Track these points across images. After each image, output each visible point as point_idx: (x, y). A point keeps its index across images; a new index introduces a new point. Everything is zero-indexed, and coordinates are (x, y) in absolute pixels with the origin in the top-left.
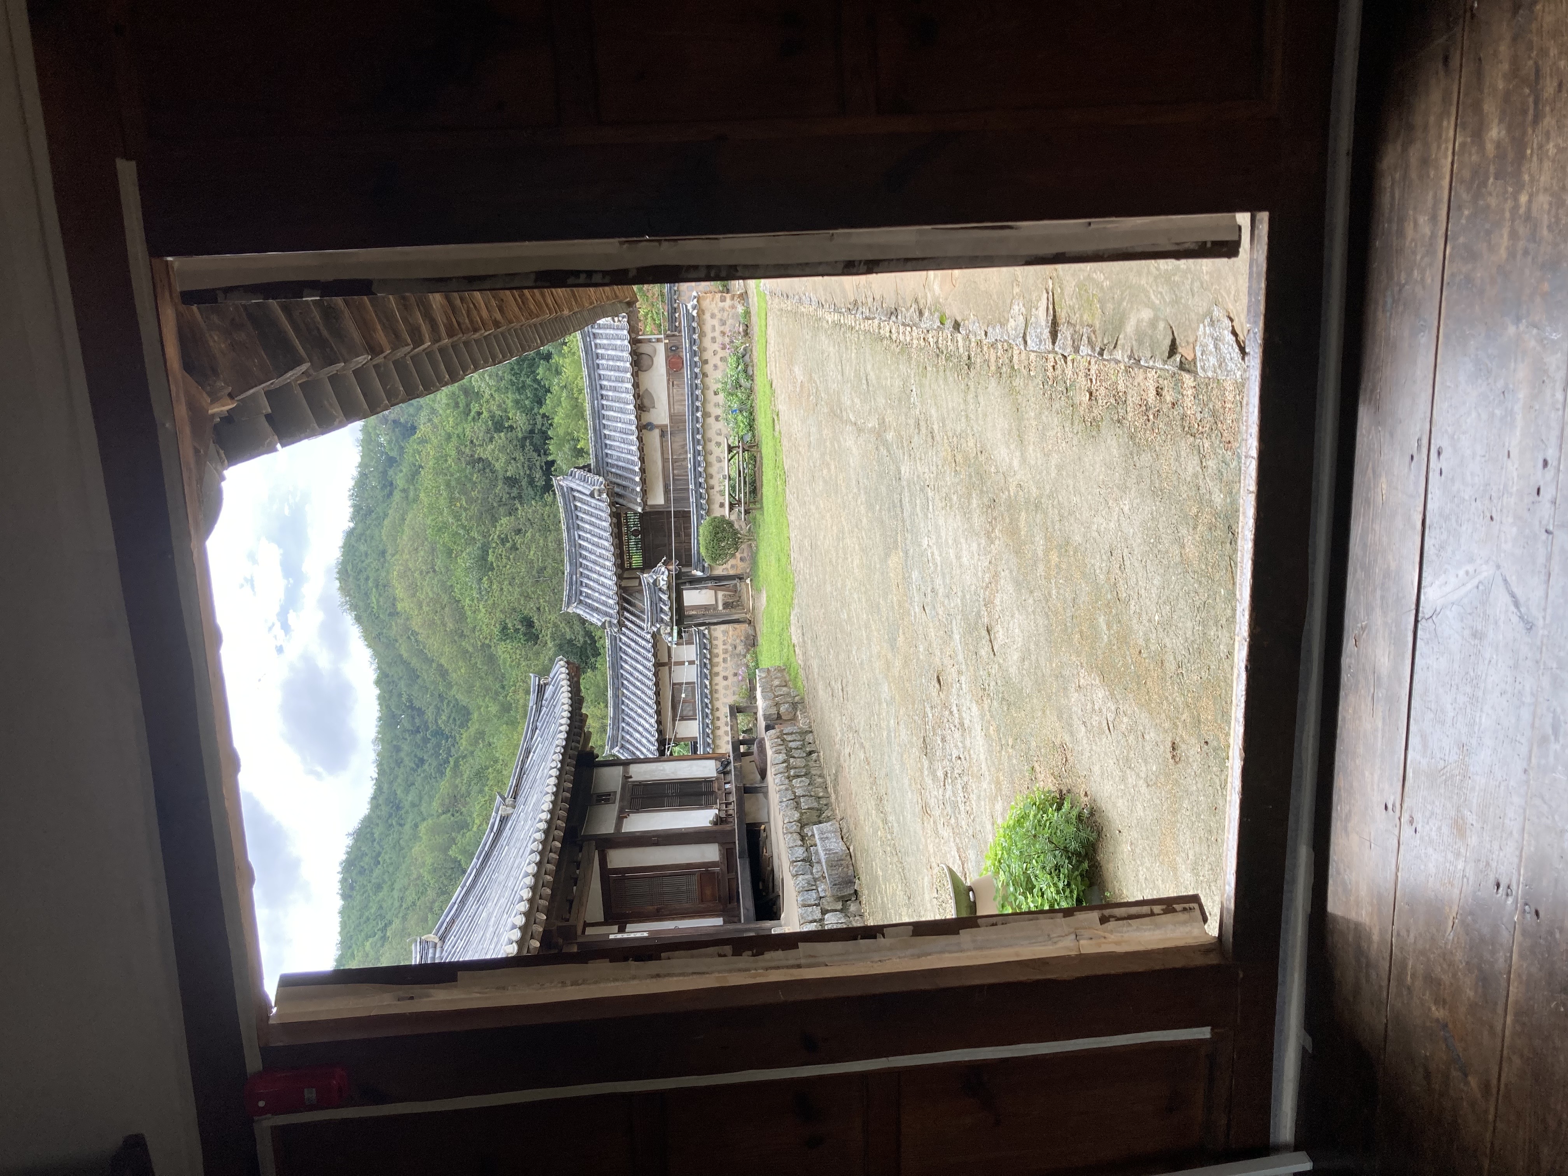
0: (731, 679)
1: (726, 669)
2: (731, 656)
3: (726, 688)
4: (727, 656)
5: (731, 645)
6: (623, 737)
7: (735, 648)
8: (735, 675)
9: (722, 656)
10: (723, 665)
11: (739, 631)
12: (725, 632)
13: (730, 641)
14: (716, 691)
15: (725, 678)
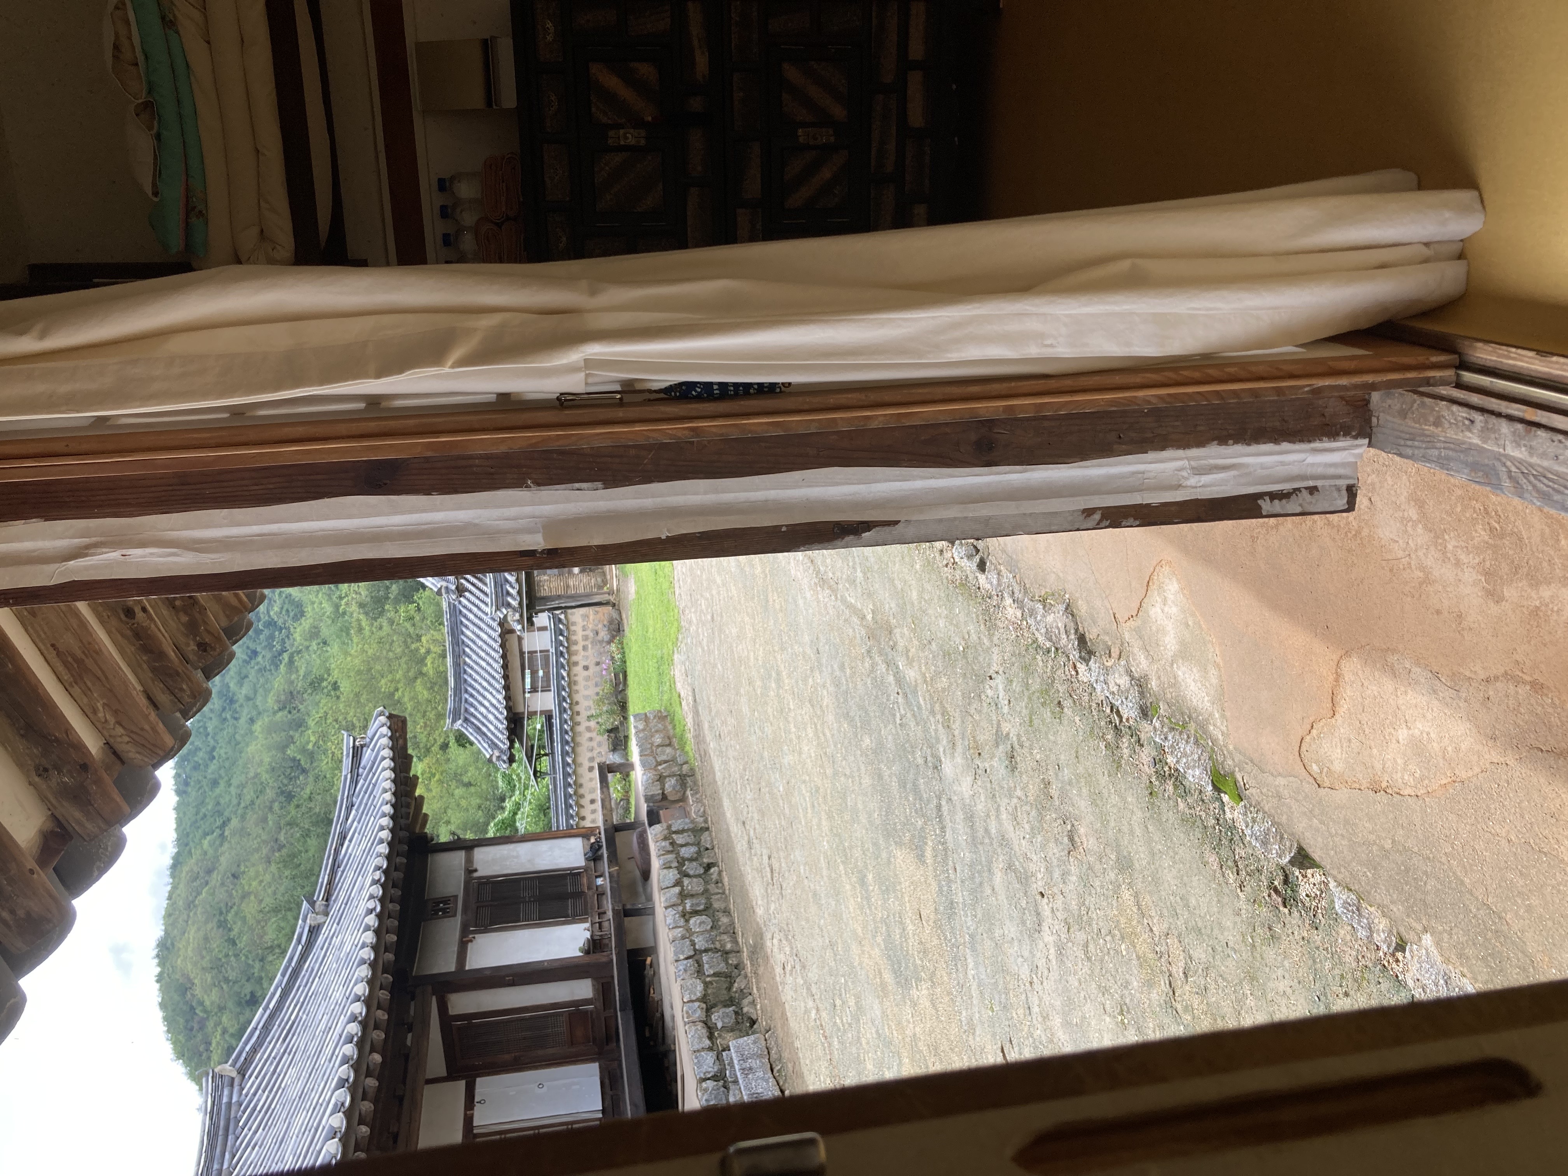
0: (593, 669)
1: (587, 657)
2: (592, 643)
3: (587, 679)
4: (588, 643)
5: (592, 631)
6: (466, 710)
7: (597, 633)
8: (598, 664)
9: (581, 643)
10: (582, 653)
11: (601, 614)
12: (585, 617)
13: (590, 626)
14: (575, 683)
15: (586, 668)
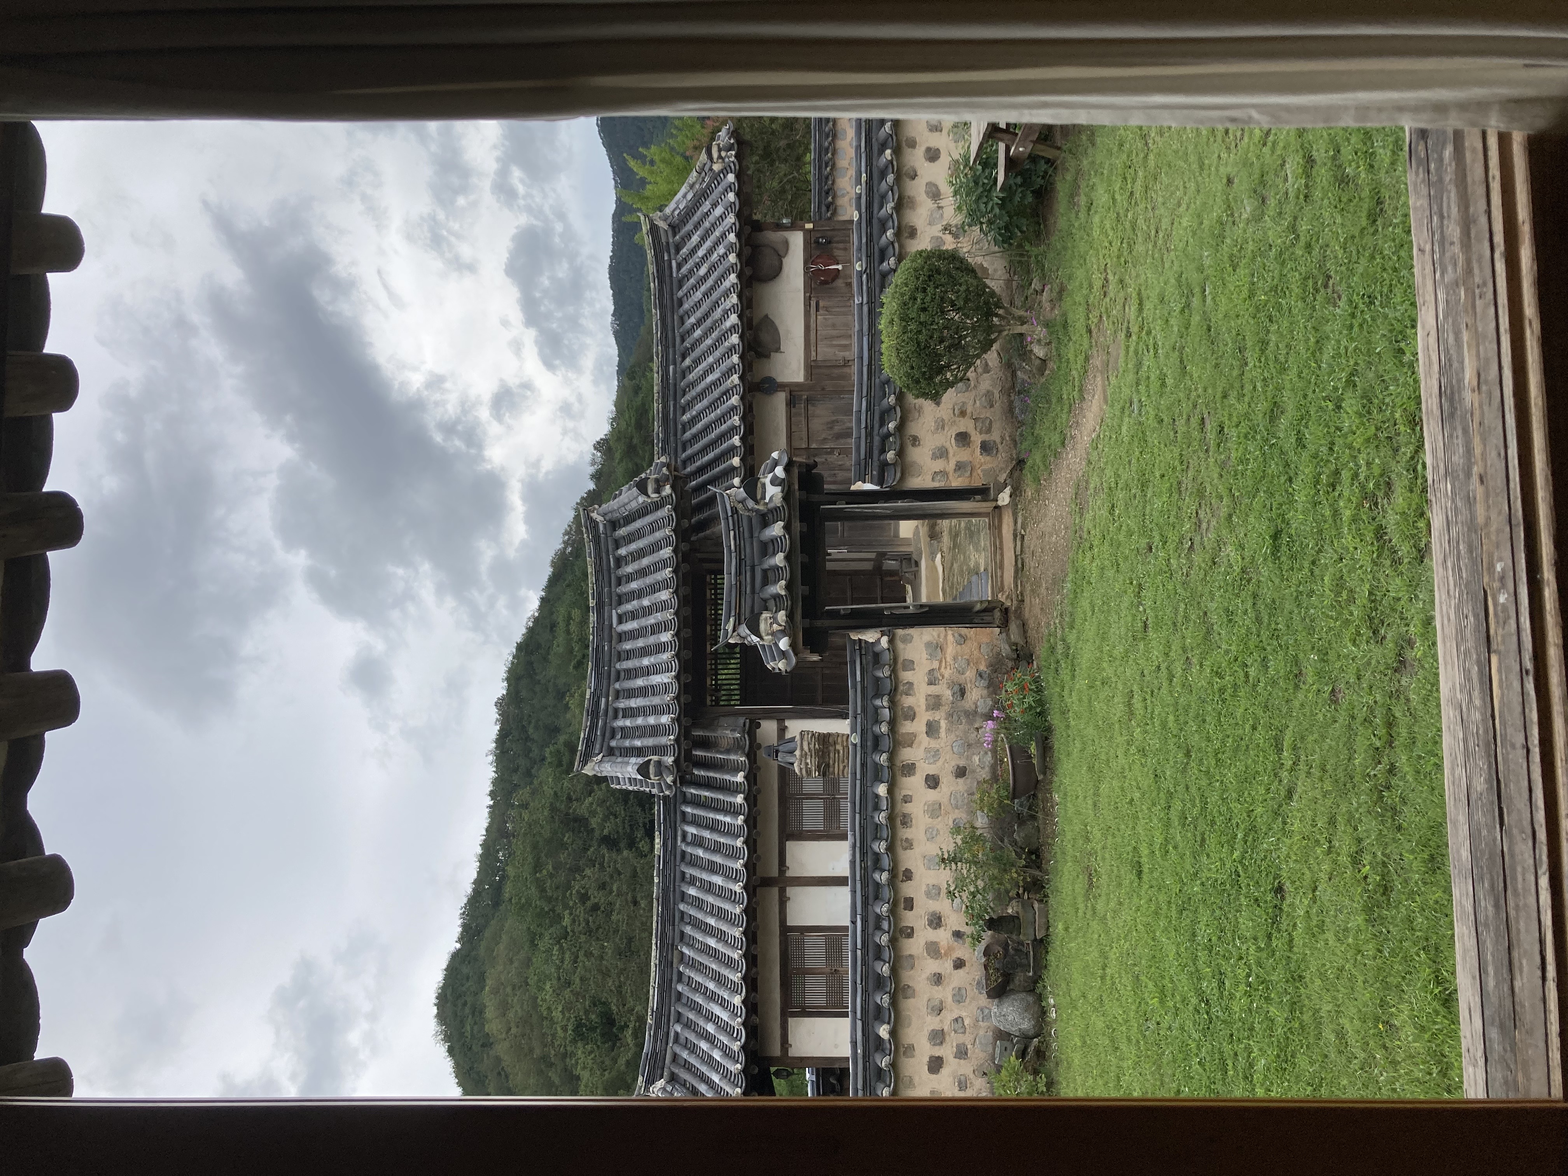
0: (949, 785)
1: (935, 754)
2: (950, 715)
3: (935, 810)
4: (939, 716)
5: (951, 685)
6: (675, 1057)
7: (962, 692)
8: (961, 772)
9: (923, 717)
10: (924, 740)
11: (970, 647)
12: (936, 649)
13: (947, 673)
14: (906, 821)
15: (933, 782)
